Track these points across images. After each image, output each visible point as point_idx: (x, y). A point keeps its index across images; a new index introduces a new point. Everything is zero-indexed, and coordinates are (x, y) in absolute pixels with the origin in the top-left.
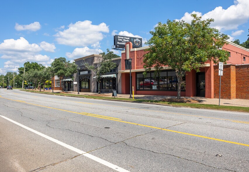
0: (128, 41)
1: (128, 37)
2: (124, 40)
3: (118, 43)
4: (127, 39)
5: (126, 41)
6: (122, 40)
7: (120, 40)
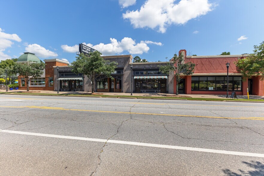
0: (90, 50)
1: (90, 48)
2: (87, 49)
3: (83, 50)
4: (89, 49)
5: (88, 50)
6: (86, 49)
7: (85, 48)
